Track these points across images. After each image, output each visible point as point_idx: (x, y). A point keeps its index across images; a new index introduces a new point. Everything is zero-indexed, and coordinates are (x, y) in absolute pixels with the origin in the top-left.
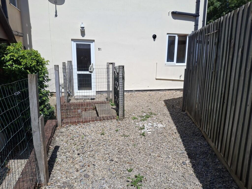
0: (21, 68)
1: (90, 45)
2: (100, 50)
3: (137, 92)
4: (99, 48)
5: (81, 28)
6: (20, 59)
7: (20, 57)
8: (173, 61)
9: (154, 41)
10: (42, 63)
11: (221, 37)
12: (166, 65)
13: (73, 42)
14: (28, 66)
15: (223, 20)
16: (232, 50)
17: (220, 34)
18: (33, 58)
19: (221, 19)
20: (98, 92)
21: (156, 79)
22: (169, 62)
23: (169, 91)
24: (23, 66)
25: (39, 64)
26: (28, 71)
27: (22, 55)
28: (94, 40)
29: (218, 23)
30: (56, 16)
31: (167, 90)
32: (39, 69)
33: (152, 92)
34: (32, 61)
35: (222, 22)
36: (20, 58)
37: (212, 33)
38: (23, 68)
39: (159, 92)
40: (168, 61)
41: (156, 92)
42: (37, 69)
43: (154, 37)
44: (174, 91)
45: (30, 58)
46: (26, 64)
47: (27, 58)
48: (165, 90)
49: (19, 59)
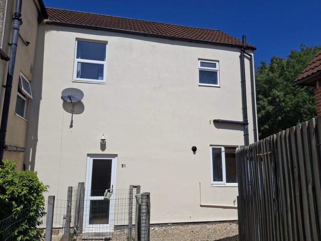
0: (5, 199)
1: (111, 160)
2: (124, 166)
3: (174, 226)
4: (122, 165)
5: (101, 141)
6: (6, 186)
7: (7, 182)
8: (222, 180)
9: (194, 154)
10: (38, 190)
11: (278, 161)
12: (213, 186)
13: (89, 157)
14: (15, 195)
15: (277, 139)
16: (297, 183)
17: (276, 156)
18: (25, 184)
19: (273, 137)
20: (117, 227)
21: (201, 206)
22: (216, 181)
23: (221, 224)
24: (8, 196)
25: (33, 191)
26: (14, 203)
27: (10, 180)
28: (117, 155)
29: (271, 142)
30: (71, 126)
31: (218, 223)
32: (31, 199)
33: (196, 225)
34: (22, 187)
35: (276, 141)
36: (6, 184)
37: (265, 154)
38: (8, 199)
39: (207, 225)
40: (214, 180)
41: (202, 225)
42: (28, 199)
43: (194, 149)
44: (228, 224)
45: (21, 184)
46: (13, 192)
47: (15, 183)
48: (215, 222)
49: (4, 186)
